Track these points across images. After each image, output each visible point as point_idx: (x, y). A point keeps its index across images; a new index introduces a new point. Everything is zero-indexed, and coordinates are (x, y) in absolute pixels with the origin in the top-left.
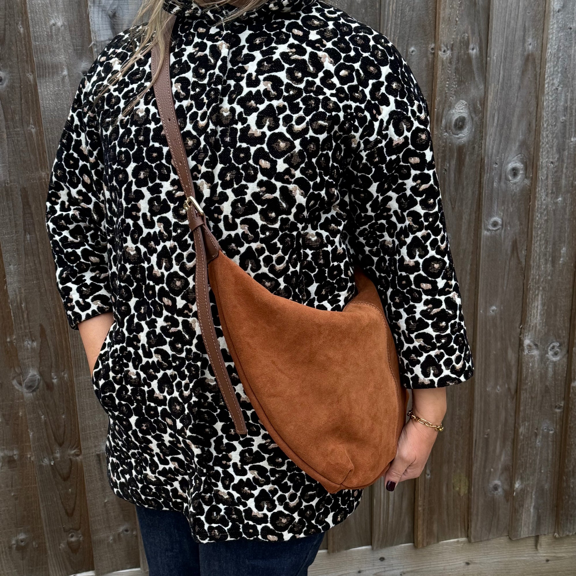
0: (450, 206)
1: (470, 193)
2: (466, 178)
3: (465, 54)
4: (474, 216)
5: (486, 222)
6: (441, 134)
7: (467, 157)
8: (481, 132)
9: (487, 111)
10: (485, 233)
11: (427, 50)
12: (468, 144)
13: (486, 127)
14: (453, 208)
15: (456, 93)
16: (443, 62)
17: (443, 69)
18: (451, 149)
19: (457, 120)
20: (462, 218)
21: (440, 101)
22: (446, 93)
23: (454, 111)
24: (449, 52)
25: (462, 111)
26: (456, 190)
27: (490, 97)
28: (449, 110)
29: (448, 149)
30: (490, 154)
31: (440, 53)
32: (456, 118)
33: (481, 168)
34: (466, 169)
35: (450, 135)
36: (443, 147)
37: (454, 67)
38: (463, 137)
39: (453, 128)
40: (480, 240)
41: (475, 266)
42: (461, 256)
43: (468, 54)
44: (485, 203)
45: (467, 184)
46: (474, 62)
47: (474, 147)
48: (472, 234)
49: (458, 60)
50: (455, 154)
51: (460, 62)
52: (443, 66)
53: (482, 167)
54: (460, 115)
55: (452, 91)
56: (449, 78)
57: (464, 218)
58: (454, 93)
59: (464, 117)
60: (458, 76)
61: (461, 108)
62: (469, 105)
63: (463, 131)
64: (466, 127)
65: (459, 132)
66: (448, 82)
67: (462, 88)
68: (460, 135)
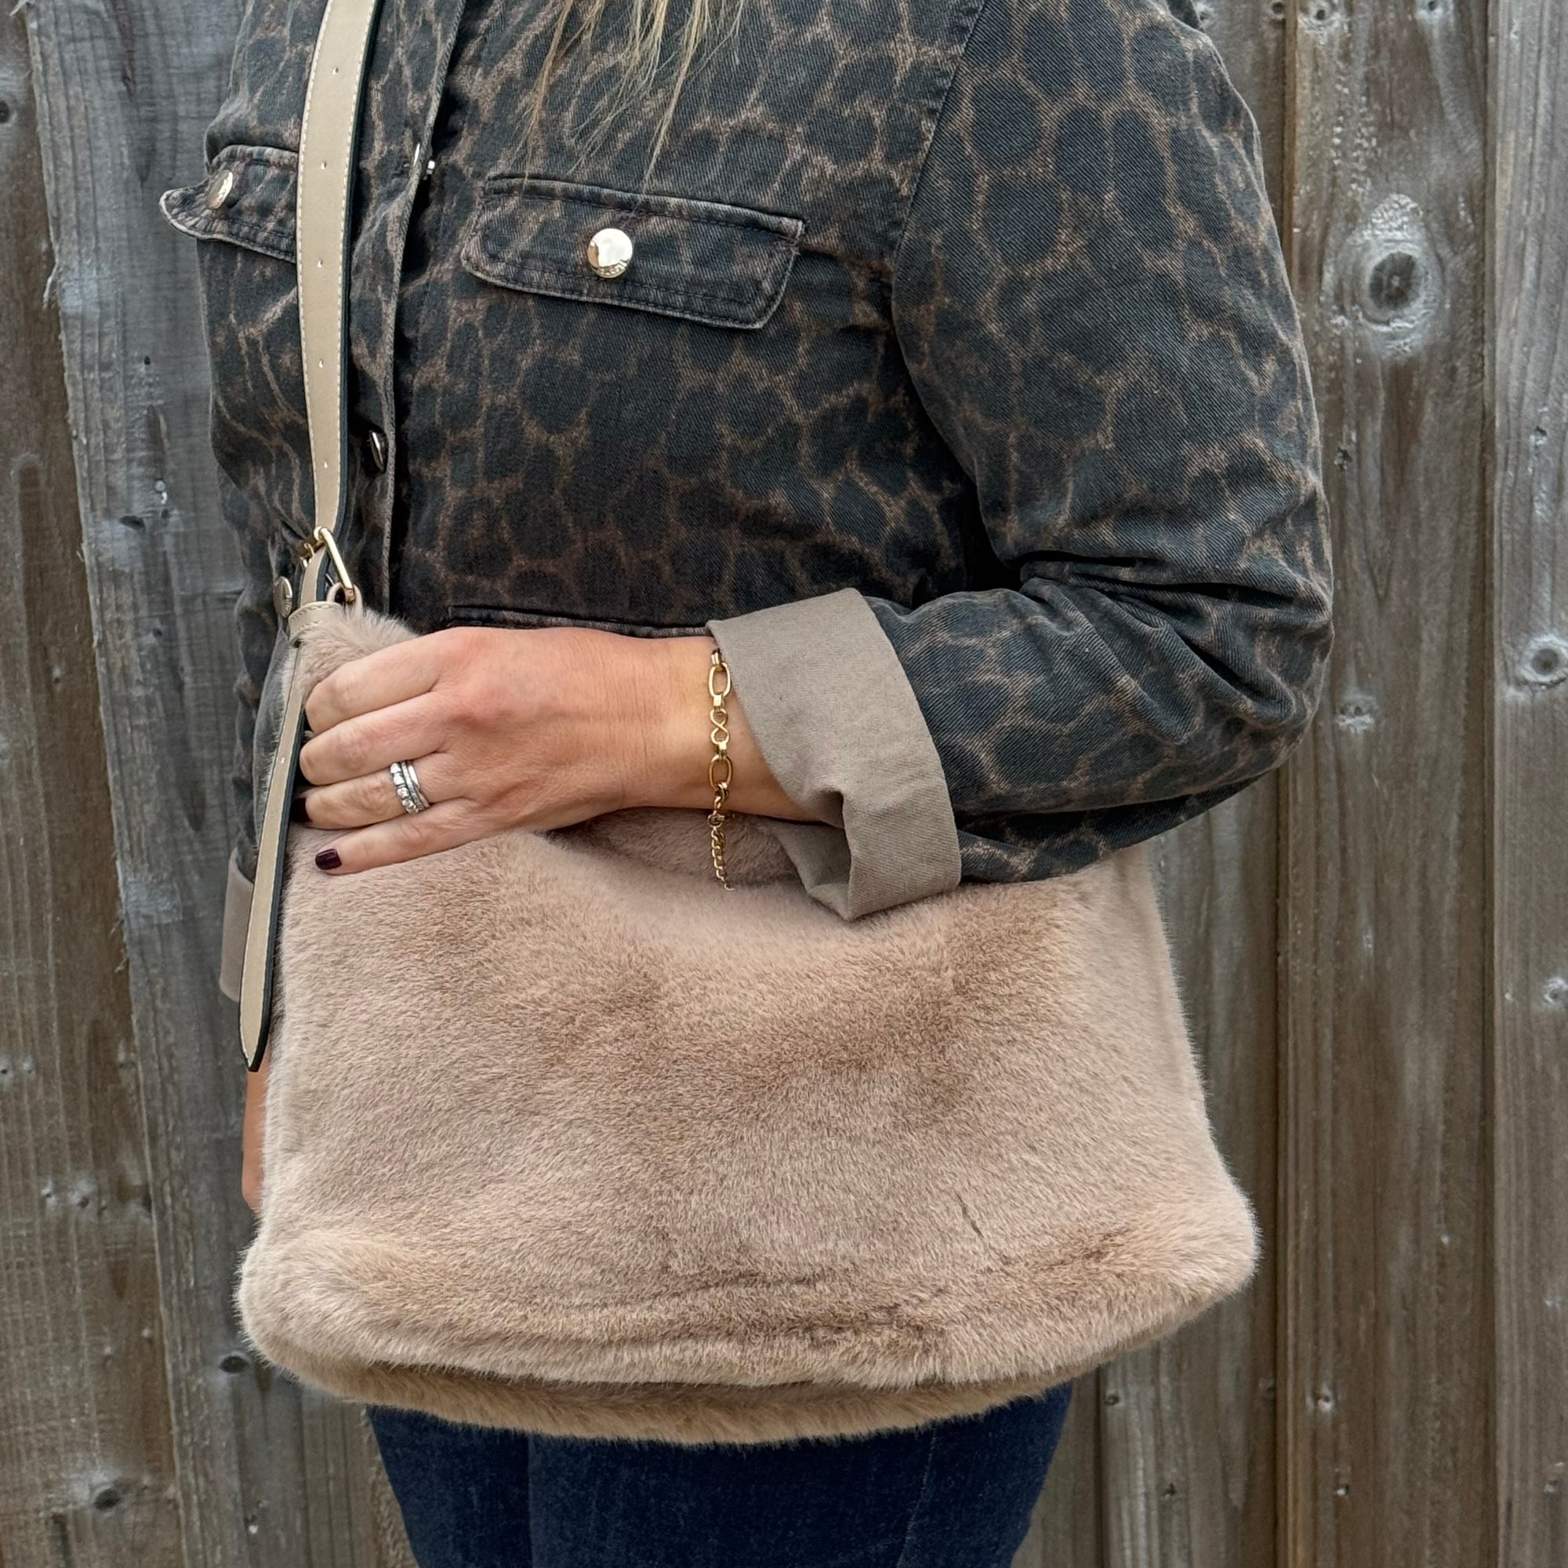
0: (1368, 593)
1: (1445, 541)
2: (1428, 484)
3: (1401, 24)
4: (1462, 631)
5: (1510, 652)
6: (1321, 320)
7: (1429, 407)
8: (1477, 313)
9: (1493, 235)
10: (1507, 695)
11: (1257, 13)
12: (1431, 356)
13: (1493, 295)
14: (1382, 601)
15: (1374, 166)
16: (1315, 53)
17: (1316, 81)
18: (1362, 379)
19: (1380, 268)
20: (1418, 639)
21: (1311, 200)
22: (1334, 168)
23: (1367, 234)
24: (1338, 19)
25: (1399, 235)
26: (1390, 529)
27: (1504, 185)
28: (1349, 232)
29: (1350, 379)
30: (1513, 393)
31: (1304, 22)
32: (1378, 260)
33: (1483, 450)
34: (1423, 455)
35: (1357, 325)
36: (1331, 368)
37: (1360, 71)
38: (1409, 332)
39: (1366, 298)
40: (1492, 720)
41: (1477, 823)
42: (1423, 783)
43: (1414, 22)
44: (1502, 578)
45: (1433, 510)
46: (1438, 52)
47: (1452, 372)
48: (1462, 700)
49: (1376, 45)
50: (1382, 396)
51: (1385, 53)
52: (1316, 68)
53: (1487, 445)
54: (1394, 251)
55: (1357, 159)
56: (1341, 113)
57: (1425, 636)
58: (1363, 168)
59: (1410, 257)
60: (1376, 106)
61: (1394, 225)
62: (1428, 212)
63: (1406, 311)
64: (1418, 296)
65: (1391, 313)
66: (1339, 130)
67: (1396, 148)
68: (1397, 324)
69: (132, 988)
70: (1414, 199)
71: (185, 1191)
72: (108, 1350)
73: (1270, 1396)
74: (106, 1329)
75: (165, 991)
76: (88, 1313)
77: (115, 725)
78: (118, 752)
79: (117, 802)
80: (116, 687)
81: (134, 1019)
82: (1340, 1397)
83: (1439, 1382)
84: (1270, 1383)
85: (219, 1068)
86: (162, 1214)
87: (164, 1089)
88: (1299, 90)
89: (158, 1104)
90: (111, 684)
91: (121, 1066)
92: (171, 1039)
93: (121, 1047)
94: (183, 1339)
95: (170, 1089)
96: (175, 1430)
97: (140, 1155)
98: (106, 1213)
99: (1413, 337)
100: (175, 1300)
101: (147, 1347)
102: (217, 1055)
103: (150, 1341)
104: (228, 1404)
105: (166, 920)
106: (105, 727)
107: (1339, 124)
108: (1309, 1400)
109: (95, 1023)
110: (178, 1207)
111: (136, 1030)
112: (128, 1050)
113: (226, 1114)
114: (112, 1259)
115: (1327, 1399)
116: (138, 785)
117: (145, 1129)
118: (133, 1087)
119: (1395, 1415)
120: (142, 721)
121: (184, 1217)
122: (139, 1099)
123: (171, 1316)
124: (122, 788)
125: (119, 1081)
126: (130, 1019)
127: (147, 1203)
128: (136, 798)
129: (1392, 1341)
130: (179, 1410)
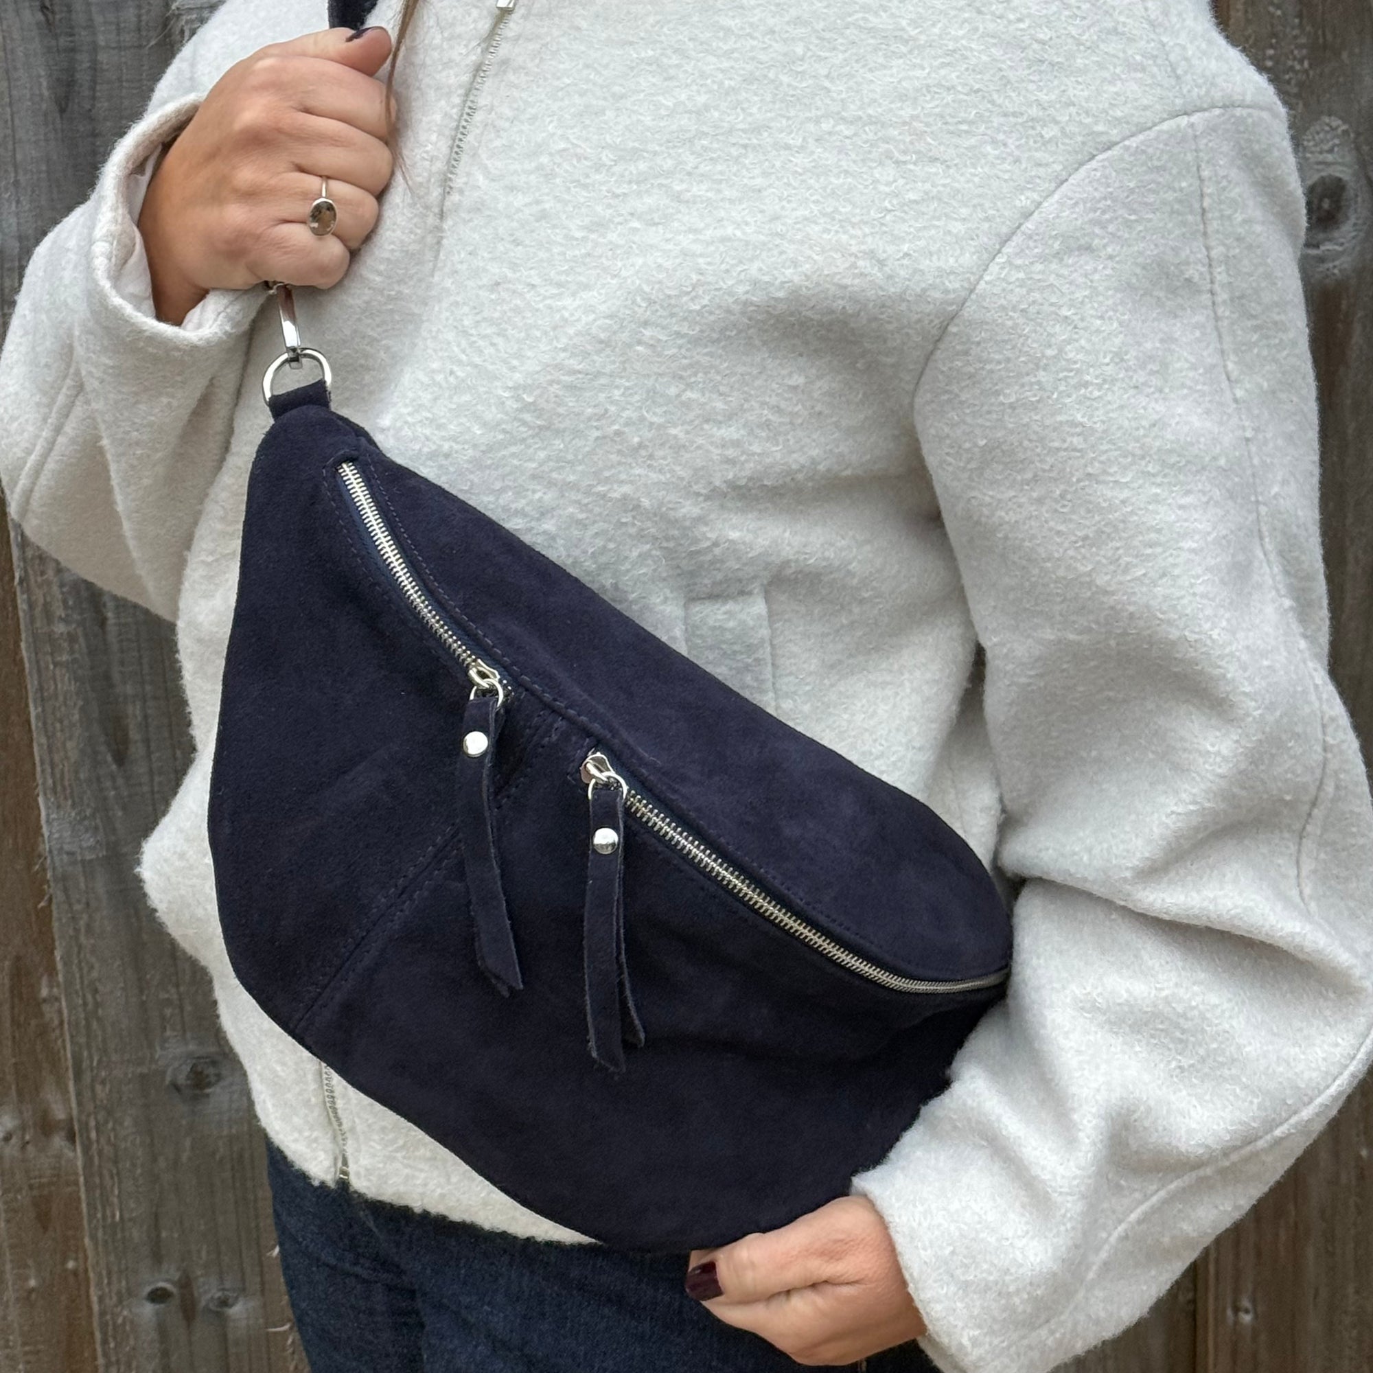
2: (1356, 406)
7: (1357, 329)
12: (1360, 278)
17: (1249, 4)
19: (1310, 191)
25: (1329, 158)
32: (1309, 182)
34: (1351, 377)
38: (1338, 255)
45: (1360, 432)
54: (1324, 174)
55: (1288, 82)
56: (1274, 35)
57: (1350, 557)
58: (1295, 90)
59: (1340, 180)
60: (1308, 28)
61: (1326, 147)
62: (1358, 134)
63: (1336, 234)
64: (1347, 218)
65: (1321, 236)
66: (1271, 52)
67: (1327, 70)
68: (1327, 246)
69: (55, 924)
70: (1345, 121)
71: (110, 1125)
72: (32, 1283)
73: (1191, 1308)
74: (30, 1262)
75: (89, 928)
76: (12, 1247)
77: (38, 662)
78: (41, 689)
79: (39, 741)
80: (38, 624)
81: (58, 954)
82: (1260, 1309)
83: (1357, 1292)
84: (1190, 1296)
85: (143, 1003)
86: (86, 1149)
87: (88, 1026)
88: (1232, 13)
89: (83, 1040)
90: (32, 620)
91: (45, 1000)
92: (95, 974)
93: (44, 981)
94: (109, 1274)
95: (95, 1025)
96: (101, 1361)
97: (65, 1092)
98: (30, 1148)
99: (1343, 259)
100: (100, 1234)
101: (71, 1279)
102: (141, 991)
103: (75, 1273)
104: (154, 1335)
105: (89, 856)
106: (27, 665)
107: (1272, 46)
108: (1229, 1313)
109: (18, 958)
110: (103, 1141)
111: (59, 966)
112: (51, 987)
113: (151, 1046)
114: (35, 1193)
115: (1247, 1311)
116: (61, 721)
117: (70, 1063)
118: (56, 1022)
119: (1314, 1324)
120: (65, 658)
121: (108, 1150)
122: (62, 1035)
123: (96, 1248)
124: (45, 723)
125: (42, 1015)
126: (52, 953)
127: (71, 1138)
128: (59, 734)
129: (1310, 1253)
130: (105, 1342)
